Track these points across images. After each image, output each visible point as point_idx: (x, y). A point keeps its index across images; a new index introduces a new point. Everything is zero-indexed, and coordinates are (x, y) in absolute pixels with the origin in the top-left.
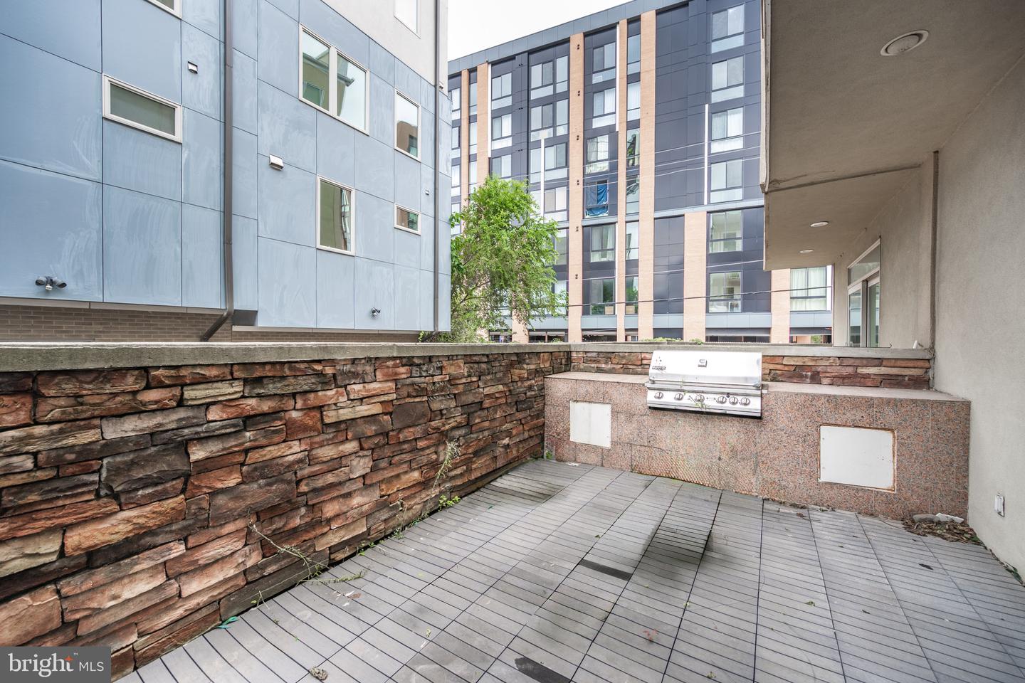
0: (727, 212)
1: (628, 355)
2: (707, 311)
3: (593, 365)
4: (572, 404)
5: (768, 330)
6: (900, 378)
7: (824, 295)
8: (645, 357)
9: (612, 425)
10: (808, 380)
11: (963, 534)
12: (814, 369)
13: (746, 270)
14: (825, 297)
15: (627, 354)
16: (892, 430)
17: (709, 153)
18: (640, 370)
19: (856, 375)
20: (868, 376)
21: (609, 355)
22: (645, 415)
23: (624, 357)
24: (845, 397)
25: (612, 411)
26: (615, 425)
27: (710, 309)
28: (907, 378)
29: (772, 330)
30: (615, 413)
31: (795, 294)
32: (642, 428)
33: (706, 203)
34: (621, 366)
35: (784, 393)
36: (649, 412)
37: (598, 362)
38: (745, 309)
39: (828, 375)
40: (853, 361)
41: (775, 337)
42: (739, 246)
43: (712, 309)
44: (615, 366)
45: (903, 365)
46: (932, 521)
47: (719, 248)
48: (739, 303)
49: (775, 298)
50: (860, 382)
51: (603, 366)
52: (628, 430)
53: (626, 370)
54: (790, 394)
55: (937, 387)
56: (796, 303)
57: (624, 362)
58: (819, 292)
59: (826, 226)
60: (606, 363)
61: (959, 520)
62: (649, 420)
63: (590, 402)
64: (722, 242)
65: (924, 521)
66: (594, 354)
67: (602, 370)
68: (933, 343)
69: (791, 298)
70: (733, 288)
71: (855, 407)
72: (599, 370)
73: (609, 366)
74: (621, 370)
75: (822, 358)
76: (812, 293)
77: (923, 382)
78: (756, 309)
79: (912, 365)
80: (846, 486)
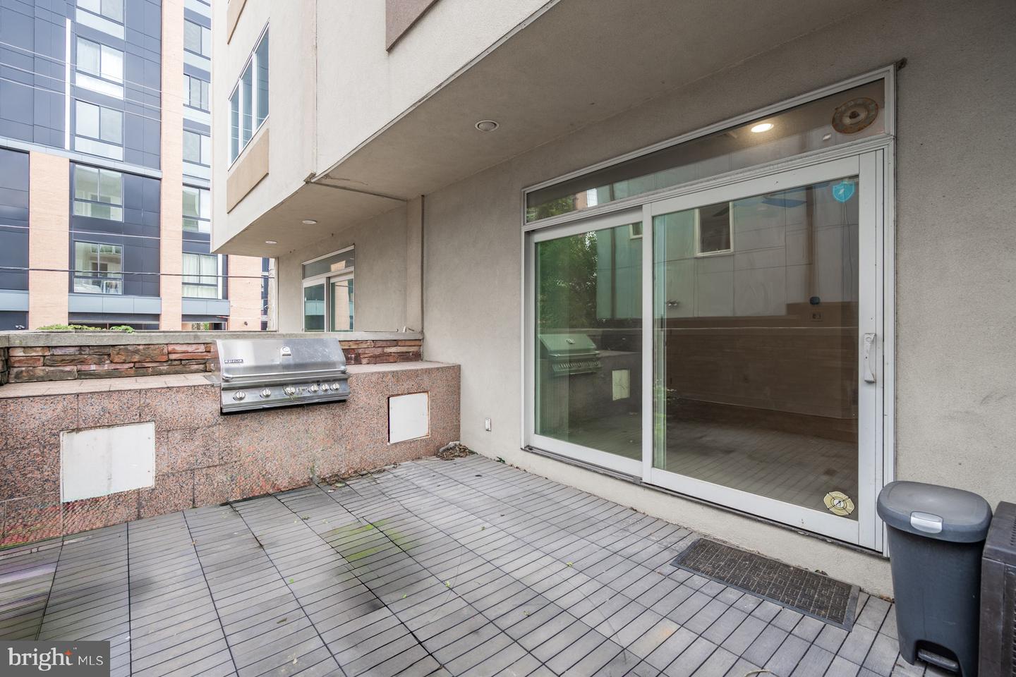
0: (102, 170)
1: (144, 349)
2: (71, 290)
3: (68, 368)
4: (65, 438)
5: (157, 317)
6: (407, 354)
7: (215, 284)
8: (174, 349)
9: (157, 449)
10: (353, 362)
11: (465, 452)
12: (356, 352)
13: (129, 244)
14: (216, 285)
15: (141, 347)
16: (427, 392)
17: (73, 87)
18: (165, 368)
19: (384, 354)
20: (390, 354)
21: (106, 350)
22: (215, 425)
23: (137, 352)
24: (403, 371)
25: (156, 431)
26: (164, 449)
27: (75, 288)
28: (411, 354)
29: (162, 318)
30: (162, 433)
31: (186, 280)
32: (210, 442)
33: (67, 146)
34: (132, 365)
35: (363, 374)
36: (220, 419)
37: (82, 362)
38: (126, 292)
39: (366, 356)
40: (381, 343)
41: (165, 325)
42: (117, 215)
43: (77, 288)
44: (118, 366)
45: (410, 344)
46: (448, 449)
47: (85, 211)
48: (120, 283)
49: (164, 281)
50: (386, 360)
51: (93, 367)
52: (185, 452)
53: (141, 371)
54: (367, 375)
55: (425, 358)
56: (188, 289)
57: (136, 358)
58: (211, 281)
59: (314, 224)
60: (100, 363)
61: (457, 443)
62: (221, 431)
63: (109, 426)
64: (89, 205)
65: (444, 451)
66: (72, 350)
67: (91, 375)
68: (423, 328)
69: (183, 283)
70: (106, 265)
71: (409, 378)
72: (82, 375)
73: (106, 367)
74: (132, 372)
75: (362, 342)
76: (204, 280)
77: (417, 357)
78: (142, 293)
79: (413, 344)
80: (404, 442)
